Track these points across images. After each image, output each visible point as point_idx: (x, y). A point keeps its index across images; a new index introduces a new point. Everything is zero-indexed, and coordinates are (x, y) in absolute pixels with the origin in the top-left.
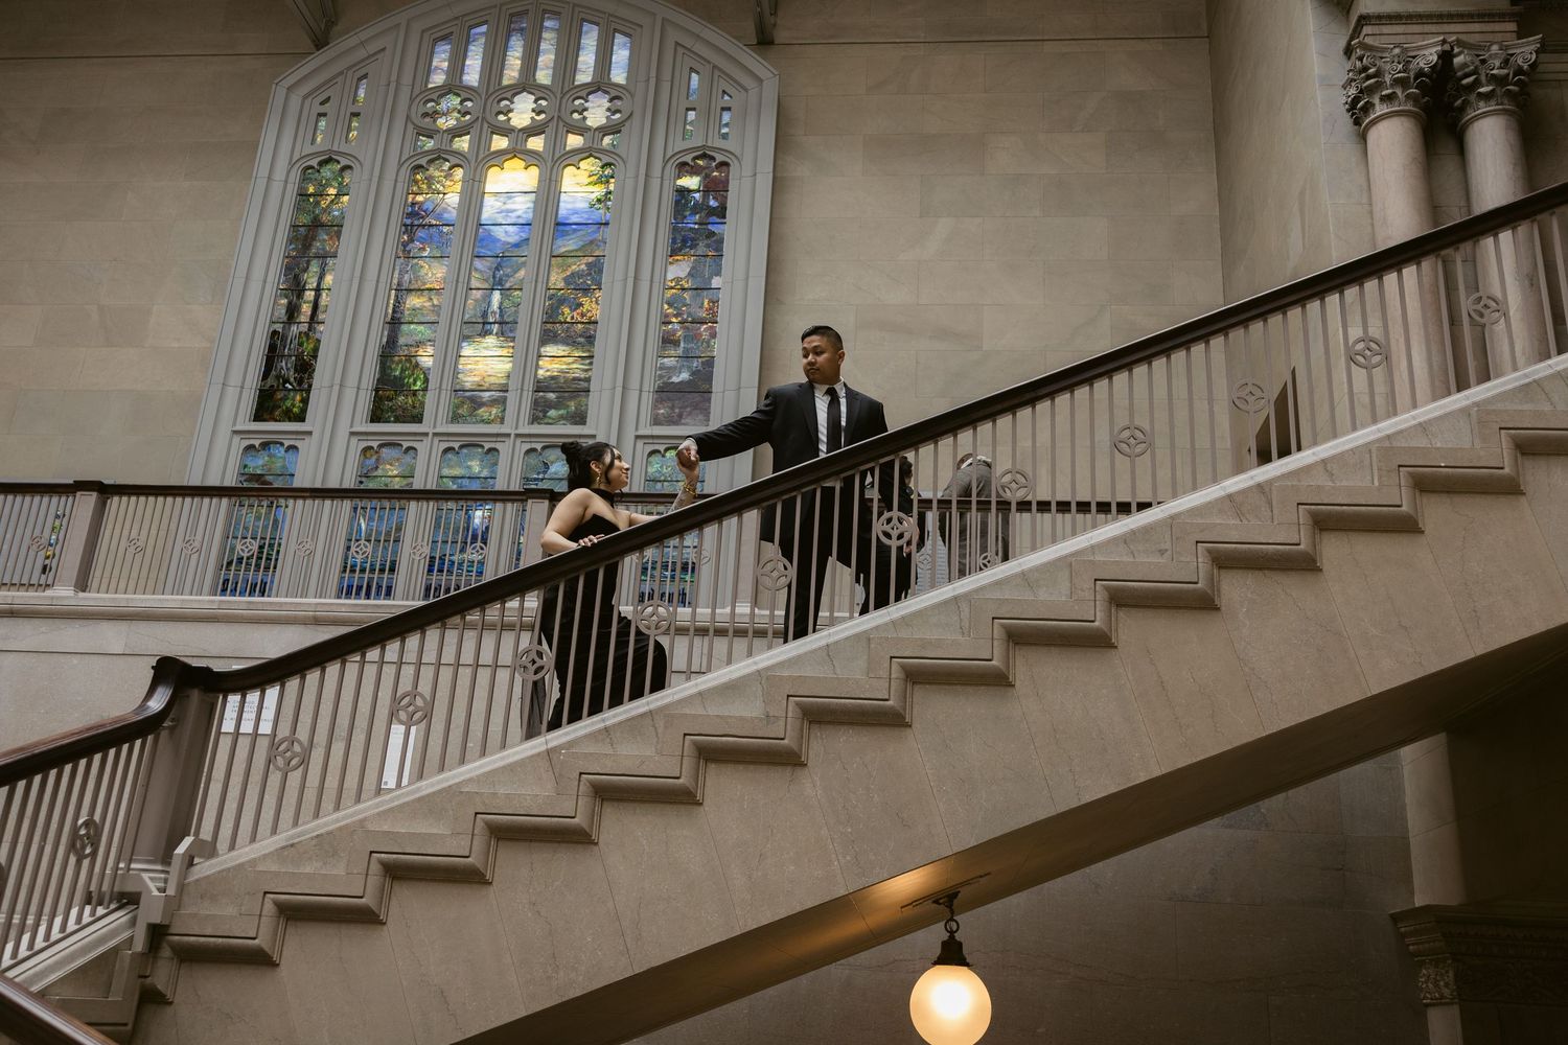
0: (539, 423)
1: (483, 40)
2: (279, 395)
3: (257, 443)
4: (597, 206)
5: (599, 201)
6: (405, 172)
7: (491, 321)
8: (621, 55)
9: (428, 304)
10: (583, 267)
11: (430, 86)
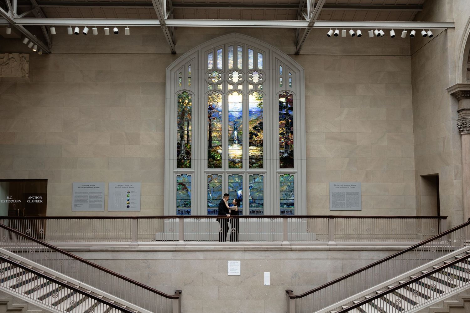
0: (251, 168)
1: (221, 54)
2: (183, 161)
3: (180, 175)
4: (259, 106)
5: (259, 105)
6: (207, 95)
7: (235, 140)
8: (260, 60)
9: (218, 135)
10: (257, 124)
11: (209, 69)
